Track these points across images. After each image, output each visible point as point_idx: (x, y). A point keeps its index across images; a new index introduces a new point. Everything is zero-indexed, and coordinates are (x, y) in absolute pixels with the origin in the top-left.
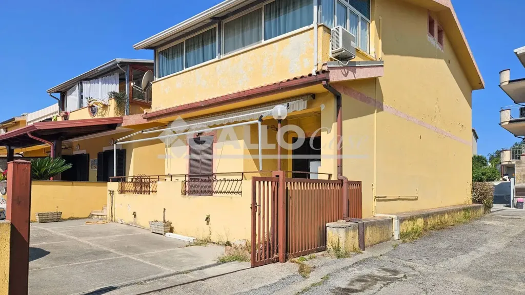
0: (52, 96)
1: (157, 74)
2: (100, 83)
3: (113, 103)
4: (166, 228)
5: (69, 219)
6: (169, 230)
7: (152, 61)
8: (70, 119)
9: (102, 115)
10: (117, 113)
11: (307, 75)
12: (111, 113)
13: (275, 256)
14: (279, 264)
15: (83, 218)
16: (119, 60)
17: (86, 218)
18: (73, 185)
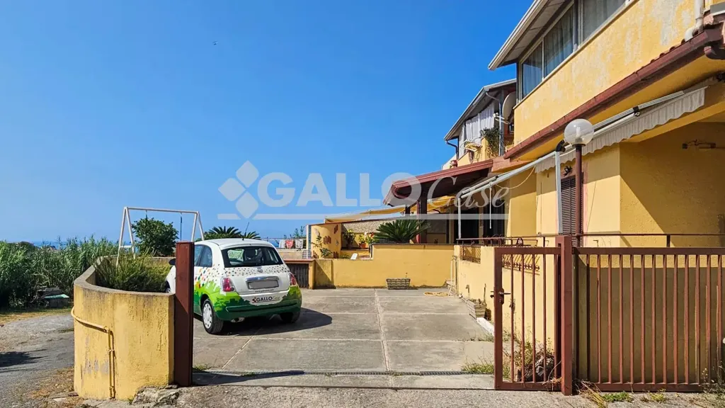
0: (449, 144)
1: (520, 96)
2: (479, 120)
3: (484, 143)
4: (477, 310)
5: (421, 287)
6: (484, 313)
7: (514, 80)
8: (458, 166)
9: (478, 160)
10: (489, 155)
11: (680, 43)
12: (483, 157)
13: (554, 380)
14: (560, 395)
15: (437, 287)
16: (487, 87)
17: (440, 287)
18: (424, 248)
